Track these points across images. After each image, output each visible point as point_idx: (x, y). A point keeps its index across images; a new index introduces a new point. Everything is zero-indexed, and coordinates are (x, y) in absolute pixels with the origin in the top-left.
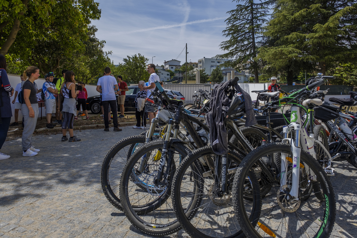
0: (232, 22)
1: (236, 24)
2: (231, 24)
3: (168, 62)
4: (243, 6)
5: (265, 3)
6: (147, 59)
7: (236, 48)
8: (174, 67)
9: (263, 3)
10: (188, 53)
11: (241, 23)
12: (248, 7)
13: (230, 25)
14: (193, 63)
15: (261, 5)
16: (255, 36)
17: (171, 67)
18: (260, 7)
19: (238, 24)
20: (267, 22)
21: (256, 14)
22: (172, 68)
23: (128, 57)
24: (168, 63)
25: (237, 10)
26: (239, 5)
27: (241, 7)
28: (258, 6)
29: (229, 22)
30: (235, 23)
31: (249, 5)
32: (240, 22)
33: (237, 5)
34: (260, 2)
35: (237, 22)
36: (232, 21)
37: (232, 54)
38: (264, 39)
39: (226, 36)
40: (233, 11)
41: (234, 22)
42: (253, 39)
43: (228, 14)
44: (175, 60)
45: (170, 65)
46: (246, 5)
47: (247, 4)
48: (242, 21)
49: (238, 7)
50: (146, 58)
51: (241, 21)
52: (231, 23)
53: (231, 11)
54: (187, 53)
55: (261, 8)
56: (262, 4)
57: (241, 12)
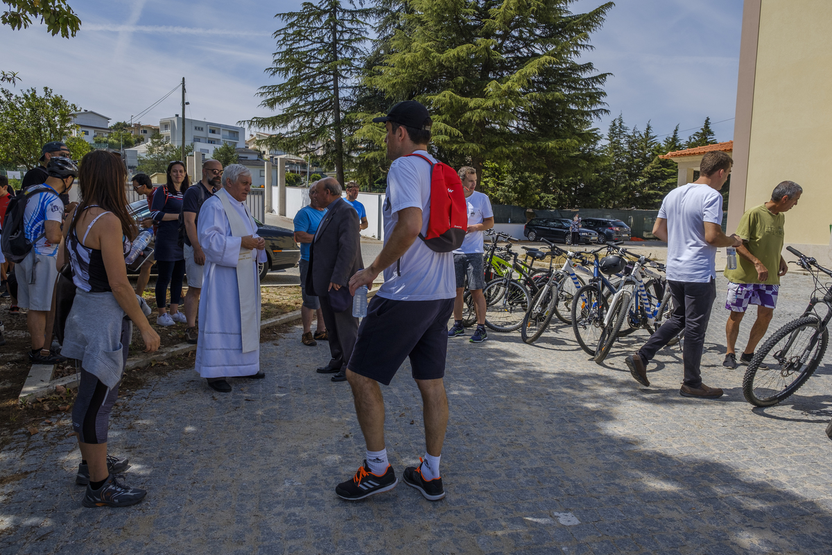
0: (290, 42)
1: (299, 48)
2: (287, 45)
4: (316, 7)
5: (359, 11)
7: (295, 106)
8: (92, 132)
9: (356, 11)
10: (188, 103)
11: (310, 47)
12: (325, 12)
13: (284, 48)
14: (143, 127)
15: (353, 15)
16: (340, 85)
17: (82, 129)
18: (350, 18)
19: (303, 50)
20: (362, 56)
21: (342, 32)
22: (87, 133)
25: (301, 16)
26: (309, 4)
27: (312, 10)
28: (346, 15)
29: (284, 39)
30: (296, 46)
31: (327, 9)
32: (308, 45)
33: (305, 4)
34: (351, 7)
35: (302, 44)
36: (291, 40)
37: (284, 119)
38: (354, 94)
39: (271, 72)
40: (291, 15)
41: (294, 43)
42: (336, 89)
43: (278, 19)
44: (92, 112)
46: (322, 8)
47: (325, 5)
48: (312, 44)
49: (304, 9)
51: (310, 43)
52: (288, 43)
53: (288, 14)
54: (184, 103)
55: (352, 21)
56: (354, 11)
57: (307, 21)
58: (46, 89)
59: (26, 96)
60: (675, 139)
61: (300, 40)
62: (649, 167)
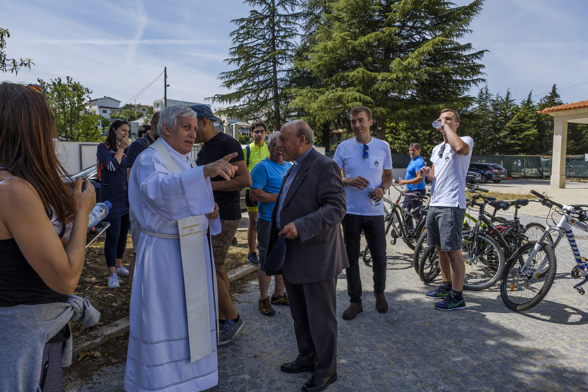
0: (242, 40)
1: (248, 43)
2: (239, 42)
3: (96, 100)
4: (260, 14)
5: (291, 15)
6: (88, 91)
7: (245, 86)
8: (109, 111)
9: (289, 15)
10: (168, 86)
11: (256, 43)
12: (266, 17)
13: (237, 44)
14: (143, 106)
15: (286, 18)
16: (278, 69)
17: (102, 109)
18: (285, 20)
19: (251, 45)
20: (293, 48)
21: (278, 31)
22: (105, 112)
23: (39, 81)
24: (96, 102)
25: (249, 21)
26: (255, 11)
27: (257, 16)
28: (282, 19)
29: (237, 37)
30: (245, 42)
31: (267, 14)
32: (254, 41)
33: (252, 11)
34: (285, 13)
35: (250, 40)
36: (242, 38)
37: (238, 95)
38: (288, 76)
39: (228, 62)
40: (242, 20)
41: (244, 40)
42: (275, 72)
43: (233, 24)
44: (109, 98)
45: (100, 107)
46: (264, 14)
47: (266, 12)
48: (257, 40)
49: (251, 15)
50: (87, 88)
51: (256, 39)
52: (240, 40)
53: (240, 20)
54: (166, 86)
55: (285, 23)
56: (287, 15)
57: (253, 25)
58: (68, 78)
59: (54, 83)
60: (529, 101)
61: (249, 38)
62: (510, 123)
